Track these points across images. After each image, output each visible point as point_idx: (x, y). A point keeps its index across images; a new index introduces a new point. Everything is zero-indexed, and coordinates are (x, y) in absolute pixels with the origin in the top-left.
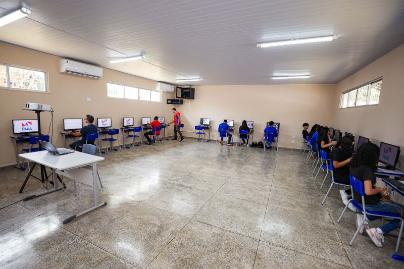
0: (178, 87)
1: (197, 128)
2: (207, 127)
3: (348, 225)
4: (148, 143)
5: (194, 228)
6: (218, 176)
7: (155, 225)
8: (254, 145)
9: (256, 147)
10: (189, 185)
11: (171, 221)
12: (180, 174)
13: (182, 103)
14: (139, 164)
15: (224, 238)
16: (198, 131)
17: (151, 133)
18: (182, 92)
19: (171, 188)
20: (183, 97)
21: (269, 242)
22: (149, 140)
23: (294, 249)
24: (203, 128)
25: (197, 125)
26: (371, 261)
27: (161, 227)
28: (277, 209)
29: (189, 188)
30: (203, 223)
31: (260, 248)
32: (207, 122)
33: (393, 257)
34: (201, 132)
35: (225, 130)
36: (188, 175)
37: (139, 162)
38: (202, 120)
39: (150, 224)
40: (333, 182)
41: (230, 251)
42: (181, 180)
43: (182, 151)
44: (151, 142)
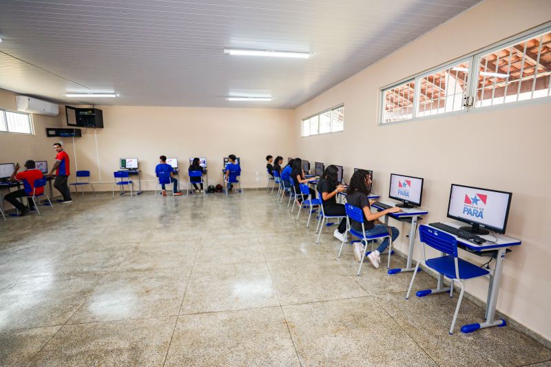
0: (67, 106)
1: (117, 175)
2: (134, 173)
3: (347, 257)
4: (18, 212)
5: (190, 326)
6: (183, 241)
7: (120, 351)
8: (211, 190)
9: (213, 192)
10: (145, 266)
11: (146, 332)
12: (119, 253)
13: (79, 134)
14: (15, 256)
15: (239, 321)
16: (119, 180)
17: (21, 194)
18: (78, 116)
19: (115, 280)
20: (80, 124)
21: (291, 303)
22: (20, 206)
23: (318, 300)
24: (127, 174)
25: (116, 171)
26: (379, 283)
27: (134, 348)
28: (278, 262)
29: (147, 270)
30: (198, 313)
31: (286, 314)
32: (132, 164)
33: (389, 273)
34: (124, 181)
35: (165, 173)
36: (134, 252)
37: (14, 253)
38: (124, 162)
39: (107, 353)
40: (324, 217)
41: (256, 333)
42: (127, 262)
43: (101, 216)
44: (24, 211)
